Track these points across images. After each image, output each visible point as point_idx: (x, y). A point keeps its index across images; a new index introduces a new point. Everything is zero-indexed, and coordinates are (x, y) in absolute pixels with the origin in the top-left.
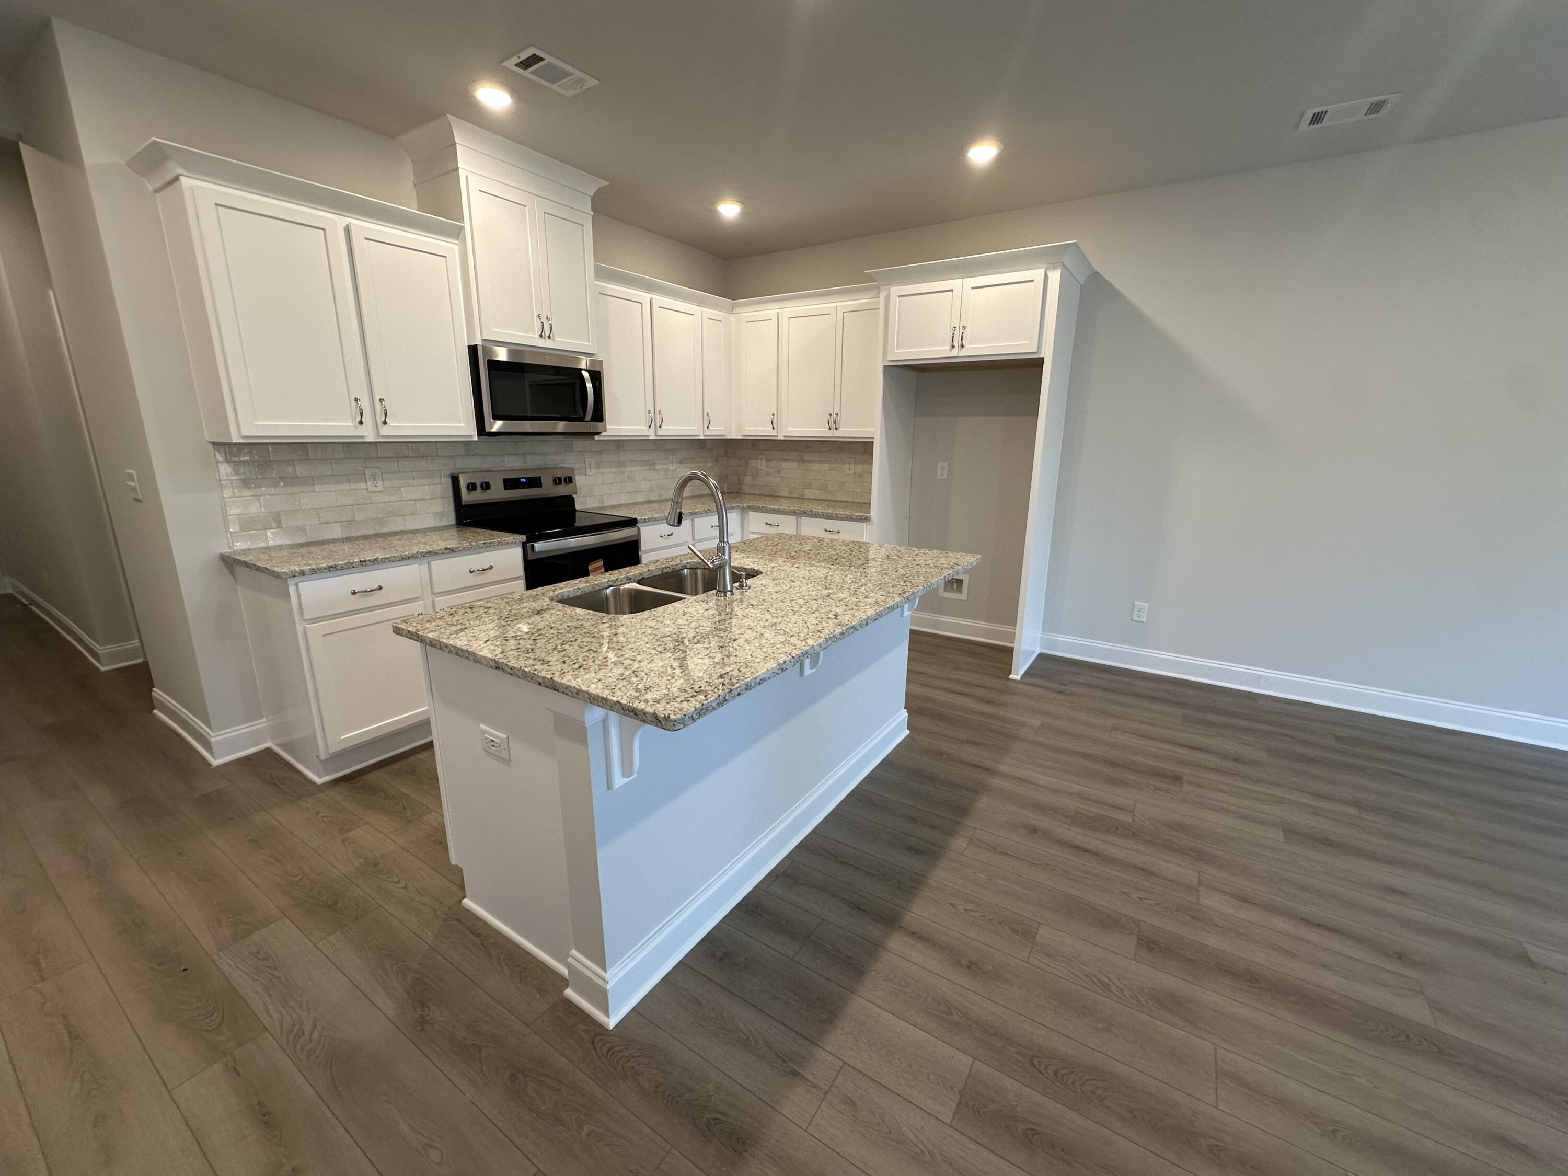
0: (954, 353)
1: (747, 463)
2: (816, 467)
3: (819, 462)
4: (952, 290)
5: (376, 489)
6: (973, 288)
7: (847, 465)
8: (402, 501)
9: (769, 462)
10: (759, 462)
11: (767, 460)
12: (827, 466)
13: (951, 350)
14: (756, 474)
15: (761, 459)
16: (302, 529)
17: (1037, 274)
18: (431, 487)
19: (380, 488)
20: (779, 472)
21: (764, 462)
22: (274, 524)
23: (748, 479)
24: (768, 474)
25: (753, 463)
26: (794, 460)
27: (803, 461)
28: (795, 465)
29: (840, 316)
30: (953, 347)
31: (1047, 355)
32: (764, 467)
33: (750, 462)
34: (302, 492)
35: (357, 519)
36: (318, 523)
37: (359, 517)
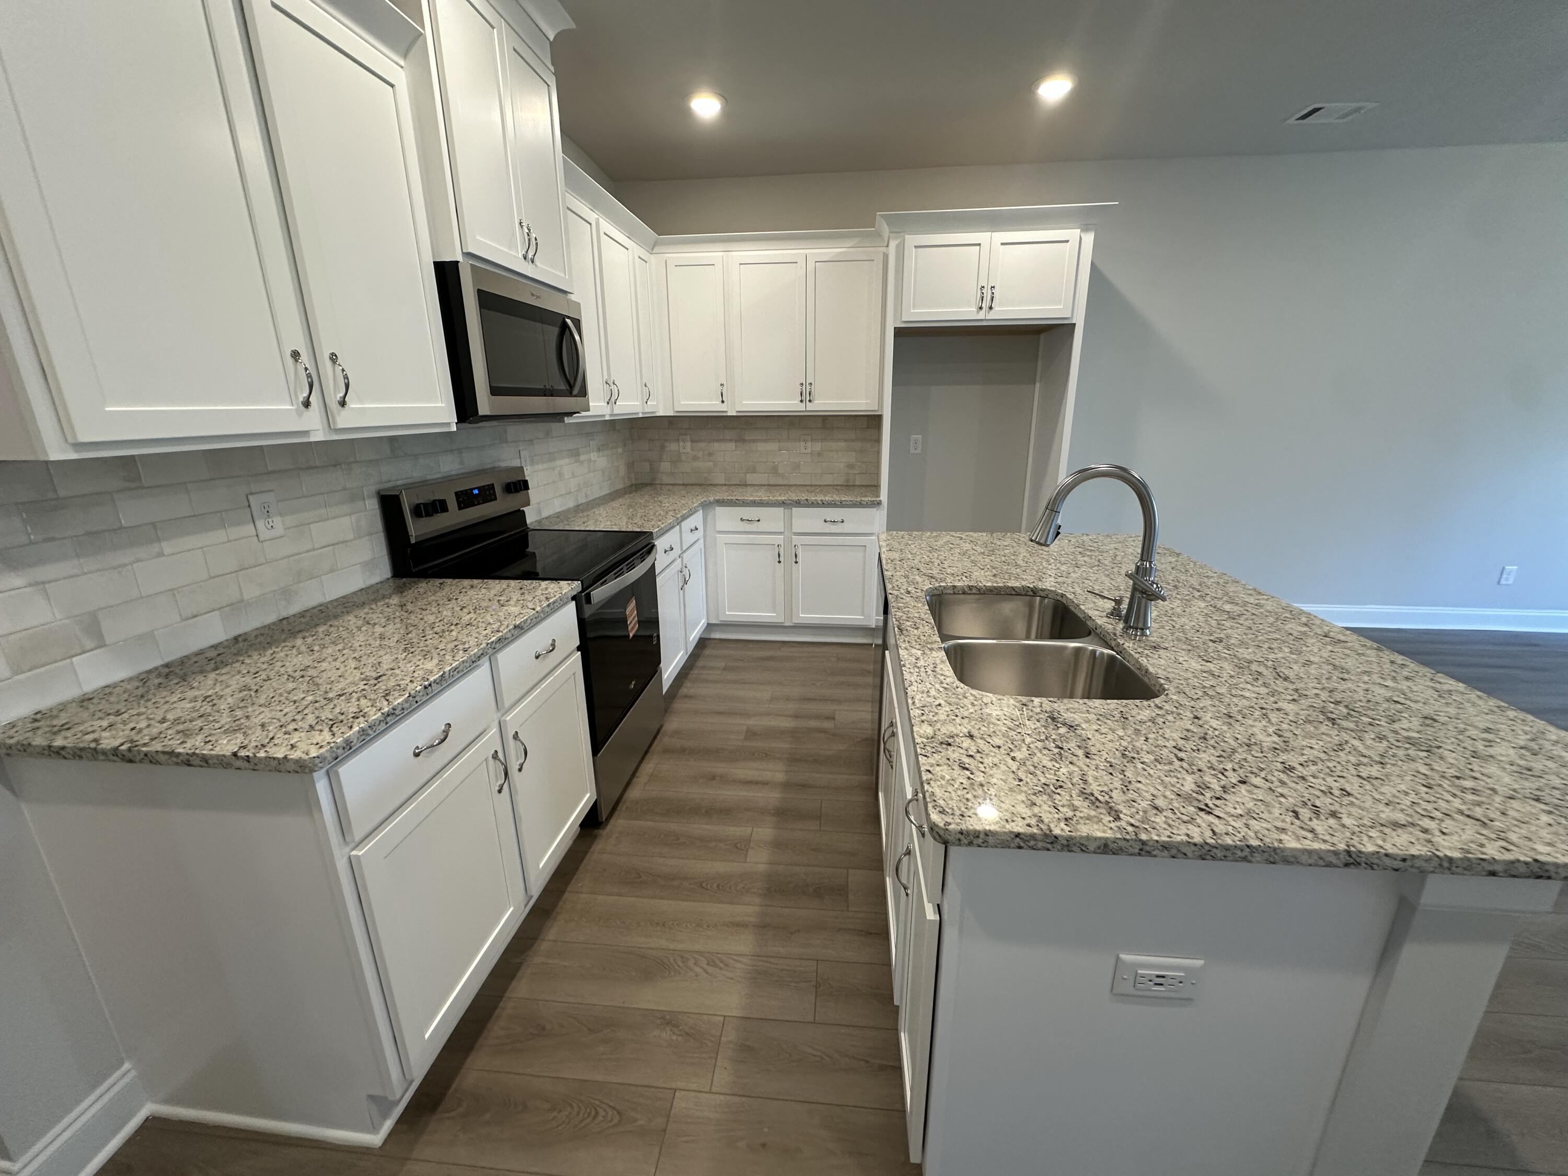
0: (981, 315)
1: (663, 447)
2: (761, 447)
3: (766, 441)
4: (979, 245)
5: (273, 533)
6: (1002, 244)
7: (802, 444)
8: (314, 549)
9: (695, 444)
10: (681, 444)
11: (692, 441)
12: (773, 446)
13: (978, 312)
14: (676, 460)
15: (684, 441)
16: (148, 638)
17: (1073, 234)
18: (353, 517)
19: (279, 530)
20: (710, 454)
21: (689, 444)
22: (89, 644)
23: (665, 466)
24: (695, 458)
25: (672, 447)
26: (731, 440)
27: (744, 441)
28: (732, 446)
29: (811, 266)
30: (981, 308)
31: (1079, 321)
32: (688, 450)
33: (667, 444)
34: (139, 560)
35: (246, 597)
36: (178, 618)
37: (250, 592)
